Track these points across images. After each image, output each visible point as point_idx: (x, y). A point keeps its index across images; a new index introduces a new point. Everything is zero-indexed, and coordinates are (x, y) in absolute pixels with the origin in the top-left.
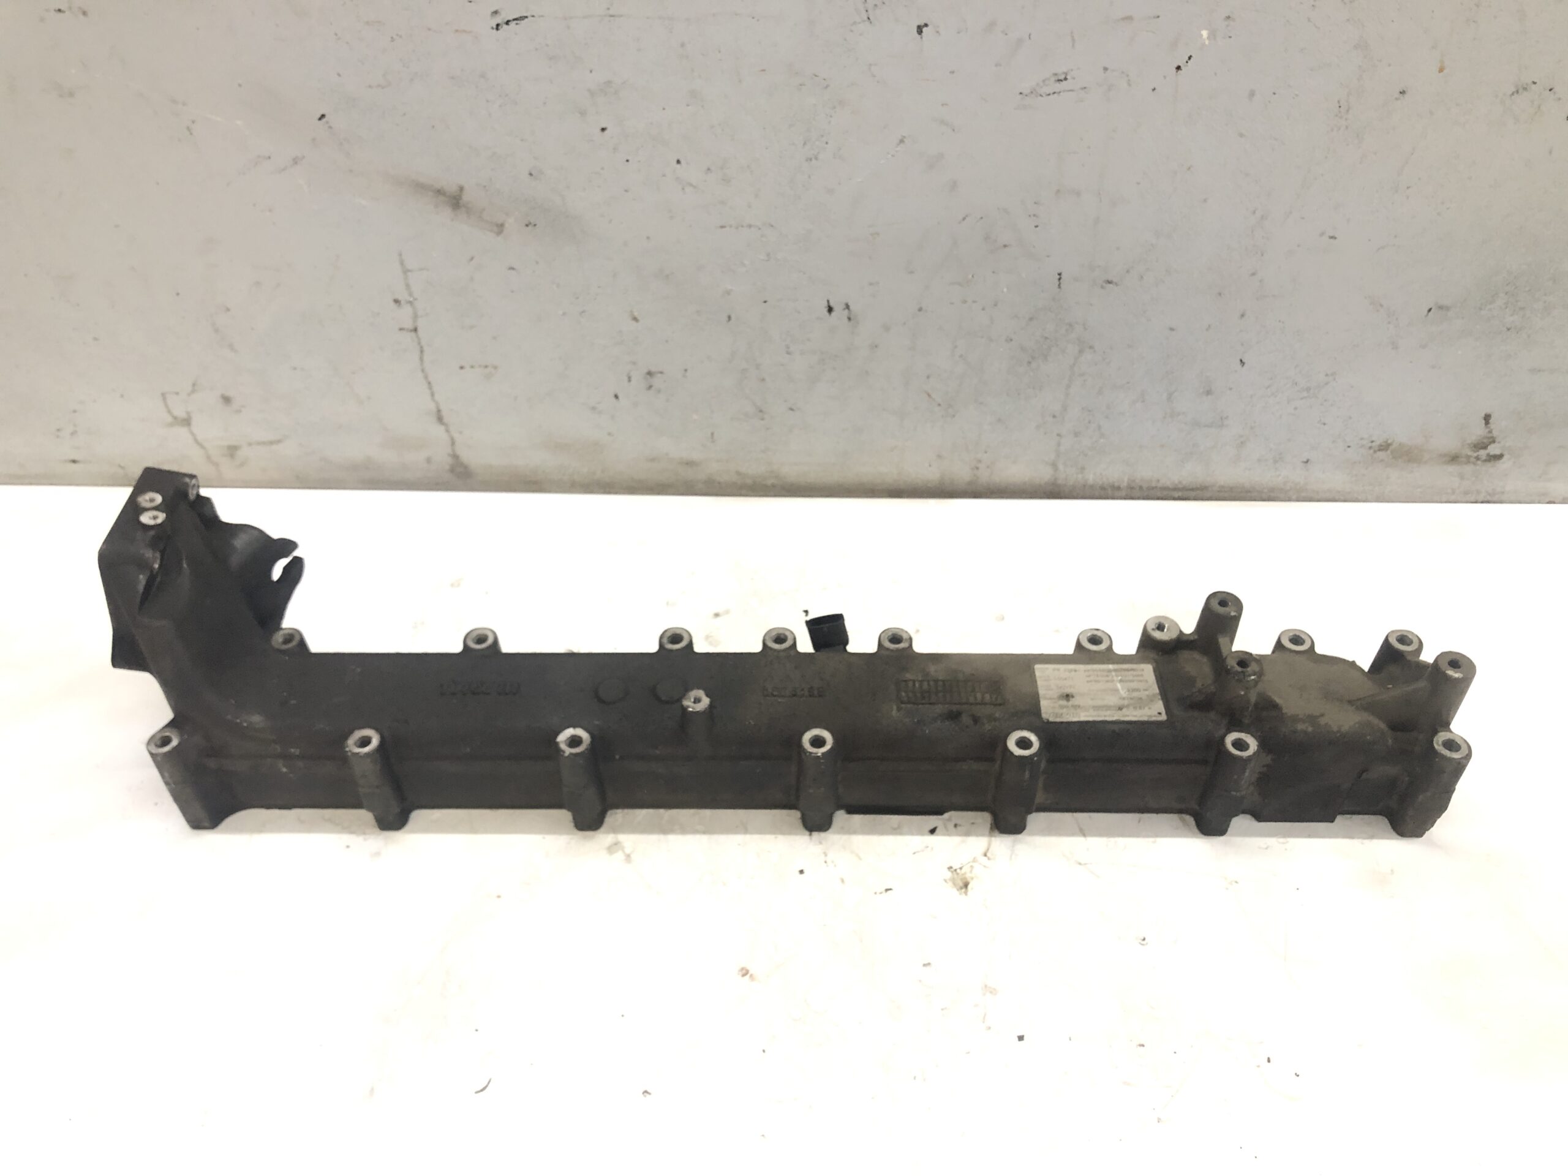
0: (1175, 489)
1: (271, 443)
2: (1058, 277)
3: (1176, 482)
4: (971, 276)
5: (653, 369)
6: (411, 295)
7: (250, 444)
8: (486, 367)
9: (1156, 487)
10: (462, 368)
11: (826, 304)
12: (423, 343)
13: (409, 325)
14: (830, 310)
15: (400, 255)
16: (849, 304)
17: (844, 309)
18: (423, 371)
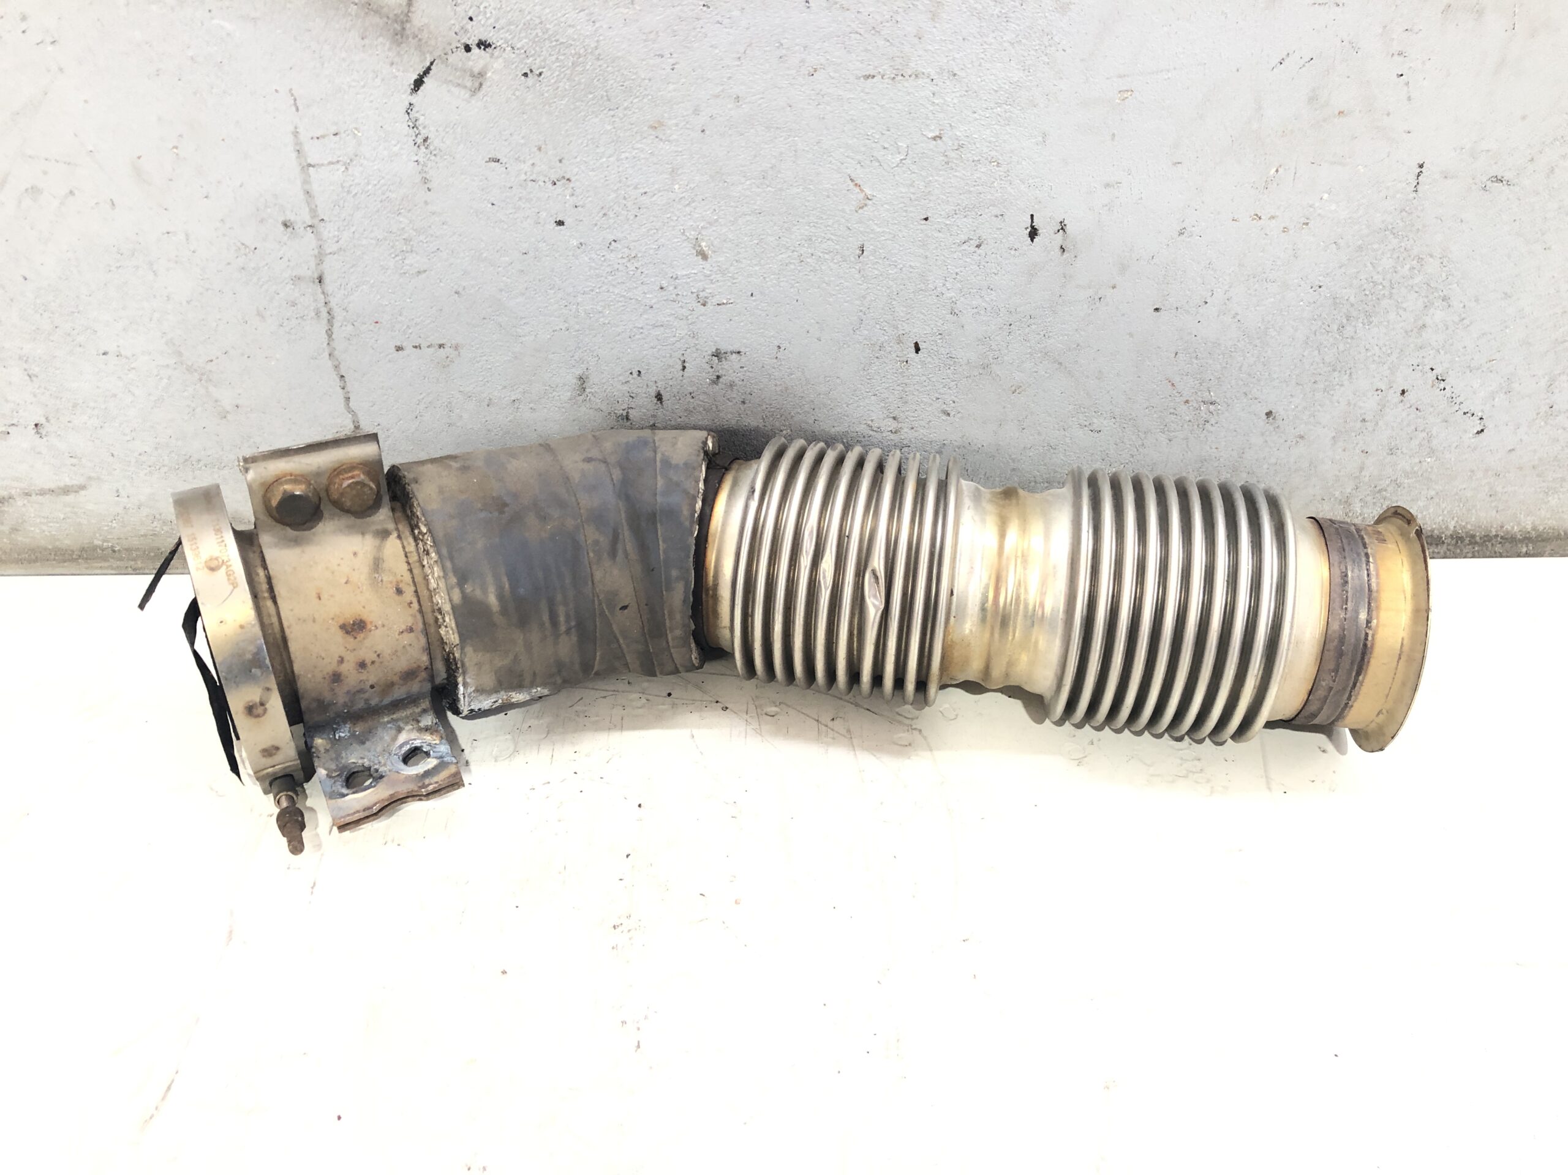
0: (1527, 539)
1: (66, 491)
2: (1419, 170)
3: (1529, 528)
4: (1275, 169)
5: (724, 347)
6: (313, 212)
7: (28, 494)
8: (441, 346)
9: (1496, 536)
10: (399, 349)
11: (1029, 225)
12: (333, 304)
13: (308, 270)
14: (1033, 233)
15: (296, 134)
16: (1066, 222)
17: (1059, 231)
18: (330, 355)
